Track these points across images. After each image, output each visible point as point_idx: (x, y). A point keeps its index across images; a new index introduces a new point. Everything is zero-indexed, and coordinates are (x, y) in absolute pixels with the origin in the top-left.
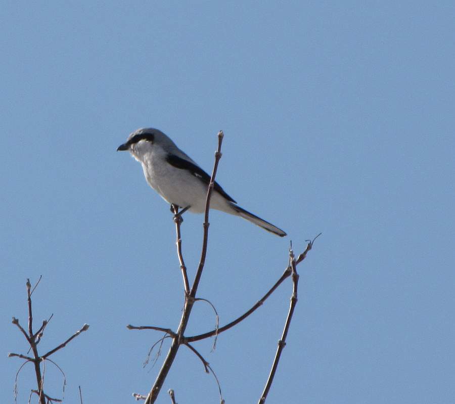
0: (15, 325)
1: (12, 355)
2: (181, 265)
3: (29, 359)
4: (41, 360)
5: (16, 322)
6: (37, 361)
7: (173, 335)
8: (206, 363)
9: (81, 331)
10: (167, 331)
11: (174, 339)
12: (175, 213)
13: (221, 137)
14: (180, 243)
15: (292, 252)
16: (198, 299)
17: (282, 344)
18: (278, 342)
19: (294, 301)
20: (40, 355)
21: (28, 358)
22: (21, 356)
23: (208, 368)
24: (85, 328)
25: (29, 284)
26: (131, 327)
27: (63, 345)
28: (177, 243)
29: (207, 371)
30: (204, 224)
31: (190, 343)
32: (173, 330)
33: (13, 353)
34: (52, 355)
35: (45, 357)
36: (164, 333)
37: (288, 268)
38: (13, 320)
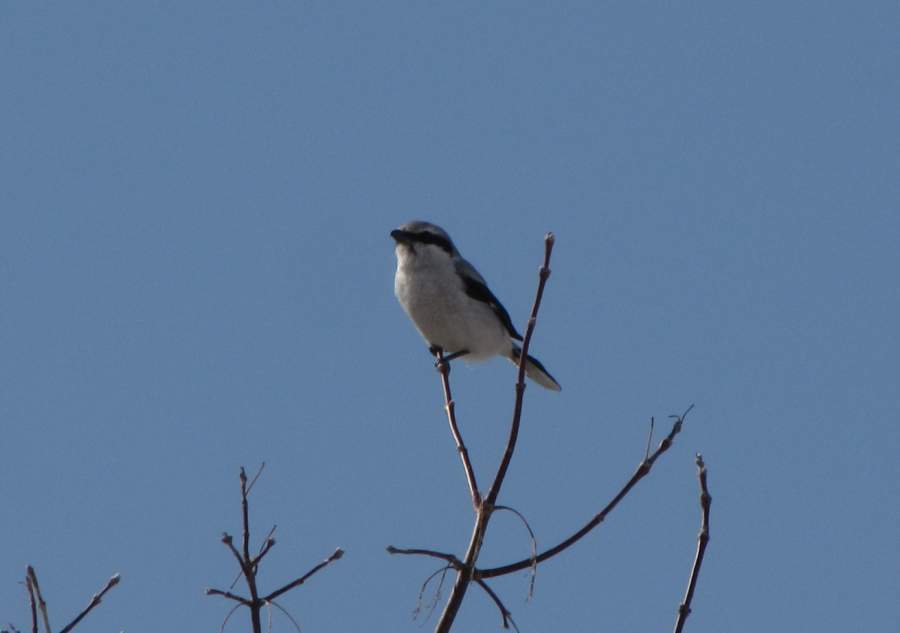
0: (227, 546)
1: (213, 592)
2: (459, 444)
3: (243, 601)
4: (263, 604)
5: (228, 540)
6: (255, 605)
7: (458, 565)
8: (505, 613)
9: (331, 559)
10: (450, 558)
11: (459, 574)
12: (439, 356)
13: (549, 244)
14: (452, 408)
15: (700, 458)
16: (500, 507)
17: (685, 611)
18: (679, 608)
19: (705, 539)
20: (261, 594)
21: (241, 600)
22: (229, 595)
23: (508, 620)
24: (338, 555)
25: (243, 477)
26: (392, 550)
27: (300, 581)
28: (447, 408)
29: (506, 625)
30: (517, 385)
31: (486, 580)
32: (459, 557)
33: (213, 588)
34: (281, 596)
35: (269, 598)
36: (446, 563)
37: (645, 463)
38: (224, 537)
